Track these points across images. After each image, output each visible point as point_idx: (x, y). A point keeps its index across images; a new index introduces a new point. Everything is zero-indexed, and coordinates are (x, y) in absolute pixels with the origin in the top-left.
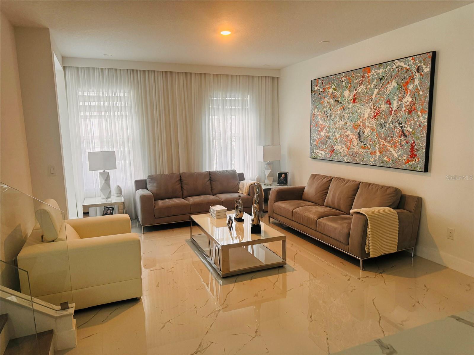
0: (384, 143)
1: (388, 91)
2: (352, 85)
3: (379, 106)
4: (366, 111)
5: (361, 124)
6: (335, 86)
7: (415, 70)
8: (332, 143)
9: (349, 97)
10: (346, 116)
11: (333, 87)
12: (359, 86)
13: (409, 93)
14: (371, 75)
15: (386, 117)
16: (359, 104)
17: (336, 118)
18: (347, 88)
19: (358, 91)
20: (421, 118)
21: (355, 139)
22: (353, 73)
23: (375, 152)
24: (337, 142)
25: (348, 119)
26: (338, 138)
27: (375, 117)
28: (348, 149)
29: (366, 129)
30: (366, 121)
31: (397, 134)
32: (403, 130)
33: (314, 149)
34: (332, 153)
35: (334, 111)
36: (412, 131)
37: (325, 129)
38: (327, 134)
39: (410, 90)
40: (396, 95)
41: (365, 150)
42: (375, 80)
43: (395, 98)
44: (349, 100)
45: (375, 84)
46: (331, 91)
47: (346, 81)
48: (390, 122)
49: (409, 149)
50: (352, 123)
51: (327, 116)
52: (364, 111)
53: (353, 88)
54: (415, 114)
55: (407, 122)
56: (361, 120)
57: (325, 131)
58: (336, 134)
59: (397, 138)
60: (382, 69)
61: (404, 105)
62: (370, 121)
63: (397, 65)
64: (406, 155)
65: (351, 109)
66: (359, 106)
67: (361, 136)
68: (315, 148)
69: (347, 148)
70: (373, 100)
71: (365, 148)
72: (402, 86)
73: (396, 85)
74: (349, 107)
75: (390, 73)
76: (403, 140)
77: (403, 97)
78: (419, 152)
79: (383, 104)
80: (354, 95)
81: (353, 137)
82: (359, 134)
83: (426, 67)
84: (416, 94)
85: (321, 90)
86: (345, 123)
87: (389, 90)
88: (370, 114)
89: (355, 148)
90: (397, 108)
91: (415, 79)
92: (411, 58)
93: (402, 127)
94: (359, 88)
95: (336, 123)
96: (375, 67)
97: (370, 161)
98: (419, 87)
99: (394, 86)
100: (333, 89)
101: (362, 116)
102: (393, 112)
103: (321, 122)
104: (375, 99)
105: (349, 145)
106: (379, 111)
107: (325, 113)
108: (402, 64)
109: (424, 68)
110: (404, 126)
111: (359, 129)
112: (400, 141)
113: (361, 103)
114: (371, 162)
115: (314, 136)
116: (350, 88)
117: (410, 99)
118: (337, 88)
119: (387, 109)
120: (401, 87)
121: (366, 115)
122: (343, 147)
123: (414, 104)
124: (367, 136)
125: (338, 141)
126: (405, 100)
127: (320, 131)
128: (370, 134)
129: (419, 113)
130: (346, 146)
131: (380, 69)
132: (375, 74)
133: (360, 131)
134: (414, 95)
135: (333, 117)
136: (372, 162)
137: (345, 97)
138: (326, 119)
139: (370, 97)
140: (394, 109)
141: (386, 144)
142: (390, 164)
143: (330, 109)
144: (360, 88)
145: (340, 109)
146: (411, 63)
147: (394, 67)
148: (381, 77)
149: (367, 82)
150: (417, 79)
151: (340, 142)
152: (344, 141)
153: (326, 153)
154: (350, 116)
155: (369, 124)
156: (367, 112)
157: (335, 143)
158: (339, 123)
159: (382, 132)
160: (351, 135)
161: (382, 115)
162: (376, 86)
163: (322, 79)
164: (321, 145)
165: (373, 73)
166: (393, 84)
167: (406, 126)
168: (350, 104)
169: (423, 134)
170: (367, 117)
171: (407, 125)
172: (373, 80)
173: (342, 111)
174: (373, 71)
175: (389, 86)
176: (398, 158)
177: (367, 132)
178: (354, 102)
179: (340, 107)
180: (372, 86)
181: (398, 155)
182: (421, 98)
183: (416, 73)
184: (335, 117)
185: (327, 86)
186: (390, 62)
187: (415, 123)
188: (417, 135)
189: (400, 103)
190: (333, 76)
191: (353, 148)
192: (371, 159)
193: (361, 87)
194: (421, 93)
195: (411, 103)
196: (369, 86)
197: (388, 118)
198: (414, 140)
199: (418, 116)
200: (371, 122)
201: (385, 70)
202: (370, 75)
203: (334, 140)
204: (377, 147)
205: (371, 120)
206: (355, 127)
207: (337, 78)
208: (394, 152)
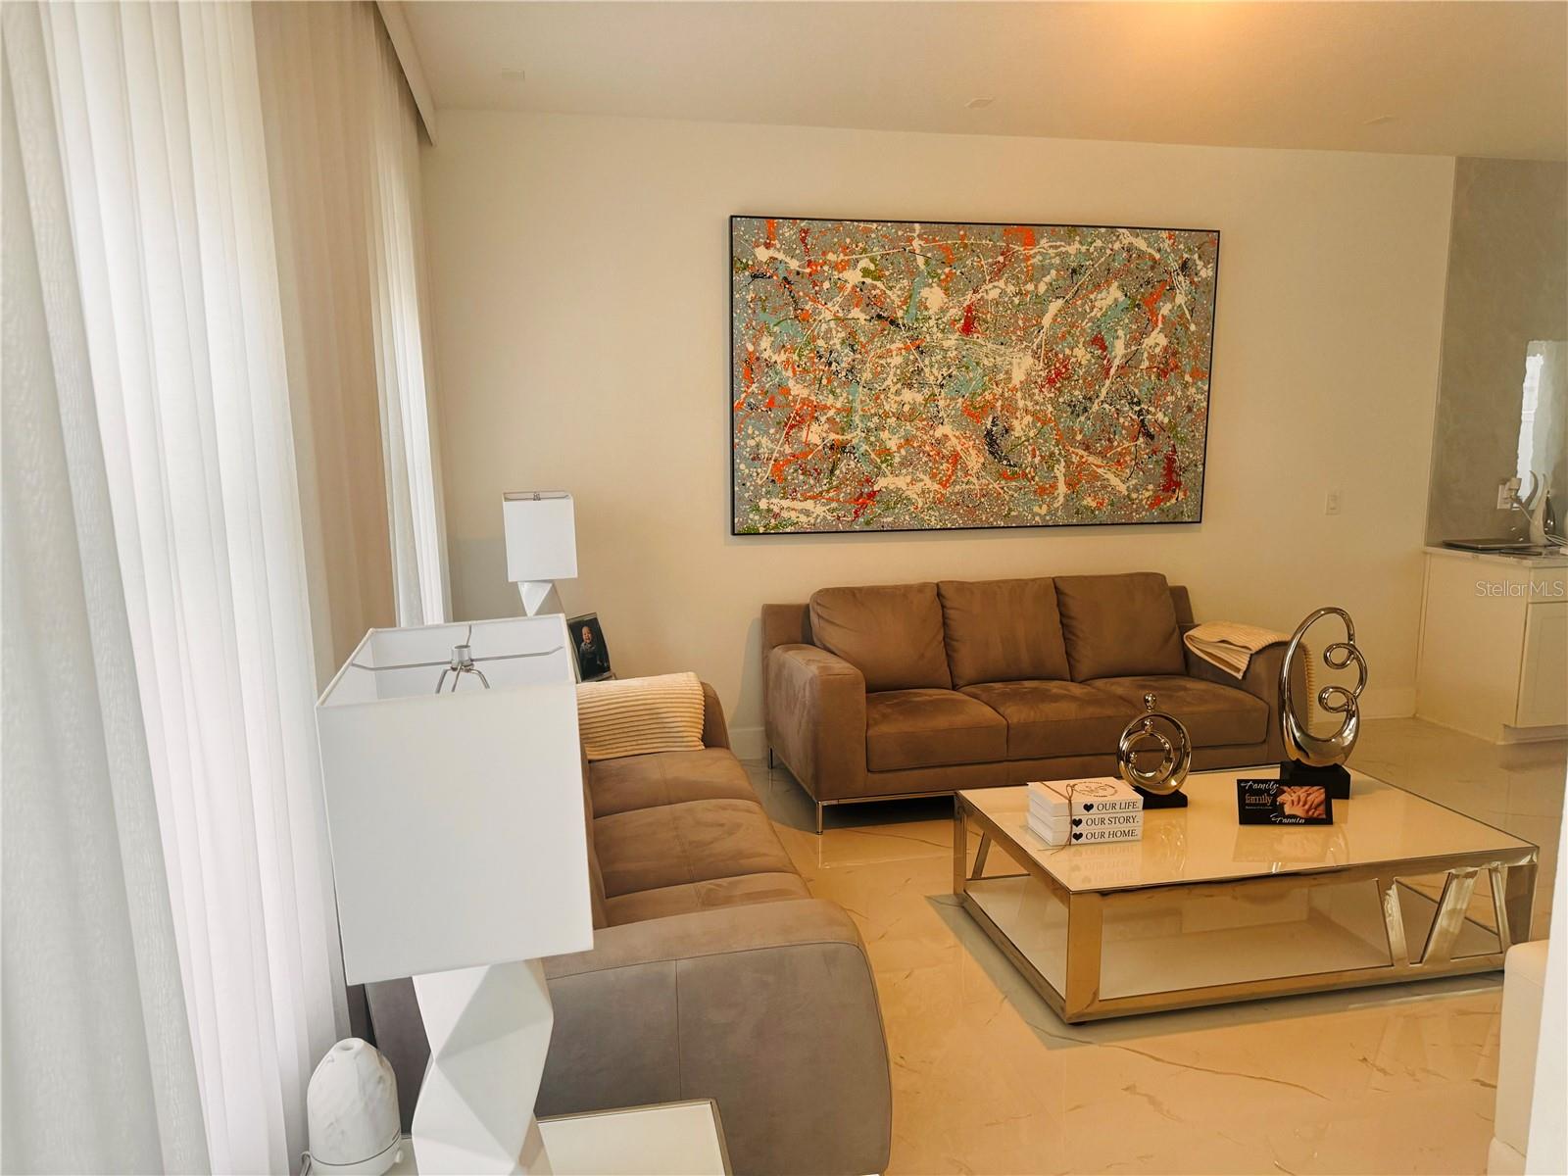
0: (1082, 457)
1: (1095, 310)
2: (958, 273)
3: (1068, 351)
4: (1019, 364)
5: (999, 403)
6: (876, 266)
7: (1175, 266)
8: (866, 468)
9: (943, 310)
10: (933, 374)
11: (864, 263)
12: (990, 281)
13: (1160, 325)
14: (1036, 253)
15: (1091, 385)
16: (988, 339)
17: (885, 379)
18: (936, 280)
19: (986, 297)
20: (1192, 390)
21: (973, 452)
22: (962, 233)
23: (1054, 487)
24: (891, 465)
25: (942, 386)
26: (894, 448)
27: (1051, 381)
28: (944, 486)
29: (1017, 418)
30: (1019, 394)
31: (1124, 432)
32: (1143, 421)
33: (758, 496)
34: (864, 506)
35: (872, 354)
36: (1170, 421)
37: (823, 419)
38: (833, 436)
39: (1163, 315)
40: (1121, 323)
41: (1014, 483)
42: (1053, 272)
43: (1121, 333)
44: (945, 320)
45: (1051, 284)
46: (853, 277)
47: (929, 255)
48: (1102, 398)
49: (1160, 471)
50: (960, 400)
51: (833, 367)
52: (1011, 364)
53: (964, 285)
54: (1176, 379)
55: (1155, 398)
56: (998, 391)
57: (827, 426)
58: (884, 435)
59: (1124, 441)
60: (1076, 242)
61: (1146, 355)
62: (1034, 394)
63: (1126, 242)
64: (1151, 487)
65: (955, 353)
66: (990, 345)
67: (998, 441)
68: (768, 492)
69: (940, 483)
70: (1044, 330)
71: (1014, 477)
72: (1141, 303)
73: (1122, 298)
74: (946, 344)
75: (1103, 259)
76: (1143, 446)
77: (1145, 333)
78: (1187, 475)
79: (1080, 346)
80: (969, 307)
81: (966, 446)
82: (989, 433)
83: (1205, 266)
84: (1179, 328)
85: (794, 264)
86: (926, 400)
87: (1101, 309)
88: (1034, 373)
89: (975, 480)
90: (1124, 360)
91: (1178, 291)
92: (1164, 234)
93: (1140, 413)
94: (991, 286)
95: (882, 396)
96: (1053, 231)
97: (1034, 515)
98: (1187, 312)
99: (1116, 300)
100: (866, 272)
101: (1002, 376)
102: (1113, 371)
103: (798, 390)
104: (1051, 328)
105: (949, 473)
106: (1065, 367)
107: (821, 357)
108: (1141, 244)
109: (1199, 268)
110: (1148, 412)
111: (990, 419)
112: (1133, 449)
113: (998, 335)
114: (1037, 518)
115: (758, 445)
116: (948, 282)
117: (1163, 341)
118: (887, 273)
119: (1093, 361)
120: (1138, 306)
121: (1018, 377)
122: (921, 480)
123: (1175, 354)
124: (1023, 439)
125: (897, 460)
126: (1148, 342)
127: (794, 423)
128: (1032, 434)
129: (1188, 378)
130: (933, 477)
131: (1069, 242)
132: (1052, 252)
133: (994, 423)
134: (1174, 331)
135: (867, 376)
136: (1043, 517)
137: (926, 308)
138: (829, 381)
139: (1034, 322)
140: (1117, 362)
141: (1091, 459)
142: (1102, 516)
143: (852, 346)
144: (995, 287)
145: (900, 349)
146: (1166, 245)
147: (1117, 246)
148: (1074, 265)
149: (1021, 272)
150: (1183, 292)
151: (906, 463)
152: (925, 459)
153: (834, 505)
154: (950, 376)
155: (1029, 404)
156: (1022, 366)
157: (879, 468)
158: (898, 399)
159: (1077, 427)
160: (957, 438)
161: (1076, 377)
162: (1054, 291)
163: (803, 224)
164: (801, 477)
165: (1044, 248)
166: (1113, 294)
167: (1152, 409)
168: (950, 337)
169: (1198, 429)
170: (1021, 382)
171: (1156, 408)
172: (1044, 270)
173: (912, 357)
174: (1043, 242)
175: (1099, 296)
176: (1128, 496)
177: (1020, 426)
178: (967, 329)
179: (905, 343)
180: (1042, 288)
181: (1128, 487)
182: (1192, 341)
183: (1178, 274)
184: (876, 375)
185: (831, 257)
186: (1103, 230)
187: (1176, 404)
188: (1182, 431)
189: (1134, 348)
190: (862, 225)
191: (965, 480)
192: (1036, 509)
193: (996, 284)
194: (1193, 328)
195: (1166, 349)
196: (1030, 287)
197: (1097, 387)
198: (1174, 446)
199: (1186, 386)
200: (1036, 397)
201: (1088, 250)
202: (1032, 252)
203: (873, 456)
204: (1060, 470)
205: (1036, 391)
206: (974, 412)
207: (884, 236)
208: (1114, 481)
